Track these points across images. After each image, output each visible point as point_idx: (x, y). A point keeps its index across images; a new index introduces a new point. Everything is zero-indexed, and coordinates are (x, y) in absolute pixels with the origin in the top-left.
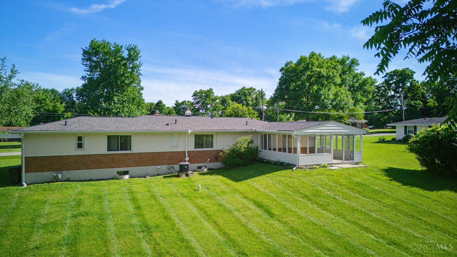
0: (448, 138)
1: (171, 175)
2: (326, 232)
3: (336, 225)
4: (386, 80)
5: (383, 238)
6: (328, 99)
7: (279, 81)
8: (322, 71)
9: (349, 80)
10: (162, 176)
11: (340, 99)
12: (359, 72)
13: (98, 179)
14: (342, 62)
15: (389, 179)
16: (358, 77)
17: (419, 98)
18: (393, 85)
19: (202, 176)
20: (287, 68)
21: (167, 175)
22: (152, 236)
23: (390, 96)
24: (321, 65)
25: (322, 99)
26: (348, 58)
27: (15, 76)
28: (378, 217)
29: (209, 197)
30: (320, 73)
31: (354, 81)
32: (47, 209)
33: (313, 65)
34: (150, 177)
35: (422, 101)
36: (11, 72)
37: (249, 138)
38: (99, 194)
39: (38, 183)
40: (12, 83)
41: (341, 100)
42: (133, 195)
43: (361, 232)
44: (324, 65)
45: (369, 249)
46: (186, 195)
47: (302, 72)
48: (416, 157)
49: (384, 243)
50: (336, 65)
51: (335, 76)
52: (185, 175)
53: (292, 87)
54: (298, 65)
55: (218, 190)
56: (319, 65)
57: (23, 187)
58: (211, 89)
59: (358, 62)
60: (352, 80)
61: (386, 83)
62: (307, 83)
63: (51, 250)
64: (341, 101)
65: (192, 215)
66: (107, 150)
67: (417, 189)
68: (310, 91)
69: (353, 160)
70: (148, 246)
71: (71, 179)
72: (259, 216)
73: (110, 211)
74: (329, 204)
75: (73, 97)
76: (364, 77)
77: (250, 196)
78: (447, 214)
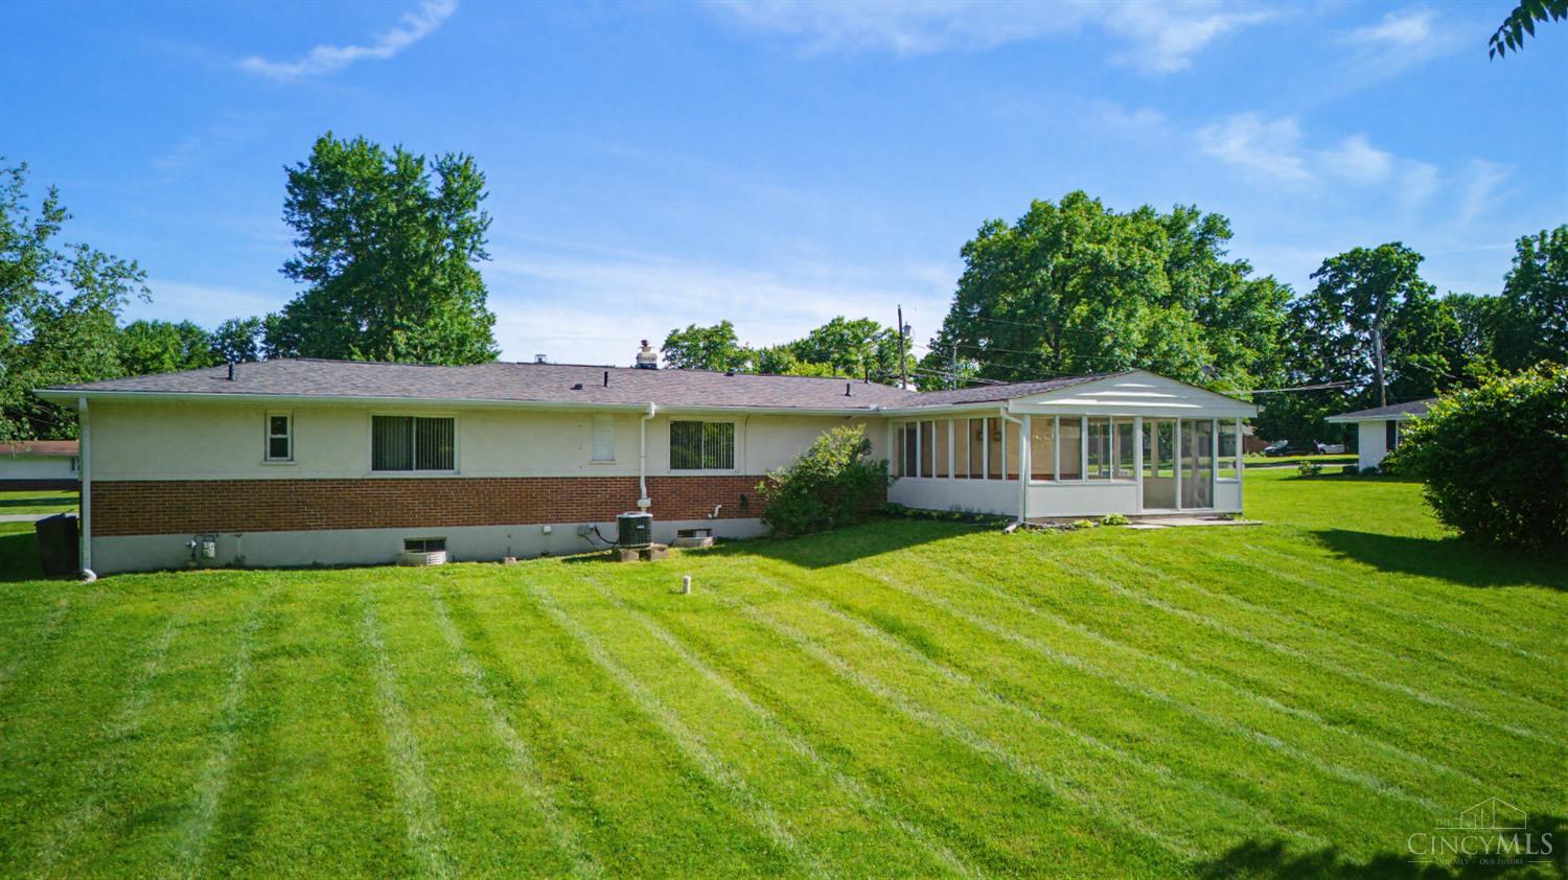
0: (1532, 417)
1: (589, 555)
2: (1116, 692)
3: (1151, 675)
4: (1322, 285)
5: (1313, 707)
6: (1125, 346)
7: (958, 289)
8: (1105, 253)
9: (1199, 288)
10: (559, 559)
11: (1166, 348)
12: (1230, 260)
13: (342, 564)
14: (1175, 227)
15: (1333, 554)
16: (1228, 277)
17: (1436, 344)
18: (1349, 303)
19: (697, 558)
20: (985, 241)
21: (576, 556)
22: (524, 706)
23: (1339, 340)
24: (1100, 233)
25: (1106, 345)
26: (1193, 214)
27: (58, 229)
28: (1295, 653)
29: (720, 608)
30: (1097, 258)
31: (1214, 293)
32: (167, 639)
33: (1073, 232)
34: (517, 560)
35: (1444, 354)
36: (44, 213)
37: (856, 434)
38: (346, 603)
39: (136, 572)
40: (46, 250)
41: (1171, 349)
42: (461, 605)
43: (1237, 693)
44: (1113, 231)
45: (1265, 734)
46: (642, 604)
47: (1036, 258)
48: (1425, 494)
49: (1316, 720)
50: (1153, 234)
51: (1149, 268)
52: (638, 555)
53: (1003, 308)
54: (1021, 234)
55: (749, 590)
56: (1095, 234)
57: (84, 582)
58: (726, 325)
59: (1228, 228)
60: (1207, 287)
61: (1322, 295)
62: (1056, 293)
63: (180, 742)
64: (1170, 356)
65: (664, 654)
66: (371, 468)
67: (1429, 580)
68: (1065, 322)
69: (1211, 505)
70: (513, 731)
71: (247, 563)
72: (886, 654)
73: (381, 643)
74: (1129, 622)
75: (254, 349)
76: (1250, 278)
77: (863, 603)
78: (1530, 647)
